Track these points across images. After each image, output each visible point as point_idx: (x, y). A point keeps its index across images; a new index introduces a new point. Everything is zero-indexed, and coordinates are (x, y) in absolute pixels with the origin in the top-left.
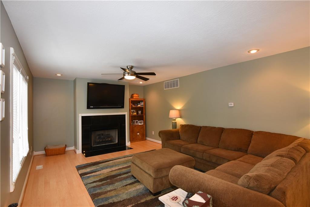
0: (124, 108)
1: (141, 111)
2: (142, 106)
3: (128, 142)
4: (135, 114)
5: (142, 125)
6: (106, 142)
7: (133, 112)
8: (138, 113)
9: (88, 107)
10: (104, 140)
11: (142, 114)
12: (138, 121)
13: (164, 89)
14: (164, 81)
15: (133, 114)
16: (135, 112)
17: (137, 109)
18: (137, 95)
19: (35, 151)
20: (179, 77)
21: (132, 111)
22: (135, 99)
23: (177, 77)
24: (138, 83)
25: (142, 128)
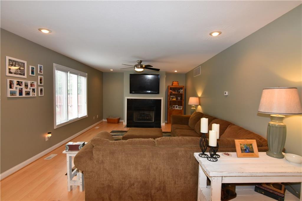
0: (159, 94)
1: (180, 97)
2: (182, 93)
3: (163, 123)
4: (175, 99)
5: (181, 110)
6: (145, 120)
7: (172, 98)
8: (177, 99)
9: (131, 92)
10: (143, 118)
11: (181, 100)
12: (177, 106)
13: (194, 77)
14: (193, 69)
15: (172, 99)
16: (175, 98)
17: (177, 96)
18: (176, 83)
19: (104, 119)
20: (200, 64)
21: (172, 96)
22: (174, 86)
23: (199, 65)
24: (173, 71)
25: (180, 112)
